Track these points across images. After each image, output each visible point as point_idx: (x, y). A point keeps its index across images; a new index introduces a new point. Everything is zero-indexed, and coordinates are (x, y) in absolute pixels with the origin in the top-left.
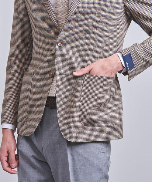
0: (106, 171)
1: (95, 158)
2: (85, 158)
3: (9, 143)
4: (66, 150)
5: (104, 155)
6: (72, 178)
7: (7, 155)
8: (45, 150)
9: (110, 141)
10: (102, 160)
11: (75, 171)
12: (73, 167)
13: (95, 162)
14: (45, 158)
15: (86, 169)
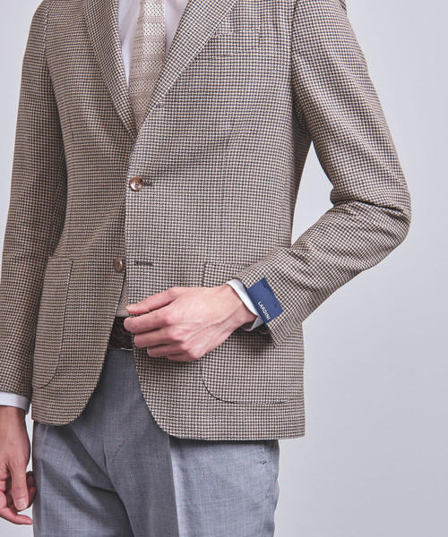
0: (270, 510)
1: (243, 476)
2: (217, 477)
3: (12, 444)
4: (168, 458)
5: (264, 470)
6: (183, 529)
7: (5, 476)
8: (111, 461)
9: (277, 440)
10: (260, 483)
11: (190, 513)
12: (186, 501)
13: (243, 489)
14: (112, 480)
15: (219, 506)
